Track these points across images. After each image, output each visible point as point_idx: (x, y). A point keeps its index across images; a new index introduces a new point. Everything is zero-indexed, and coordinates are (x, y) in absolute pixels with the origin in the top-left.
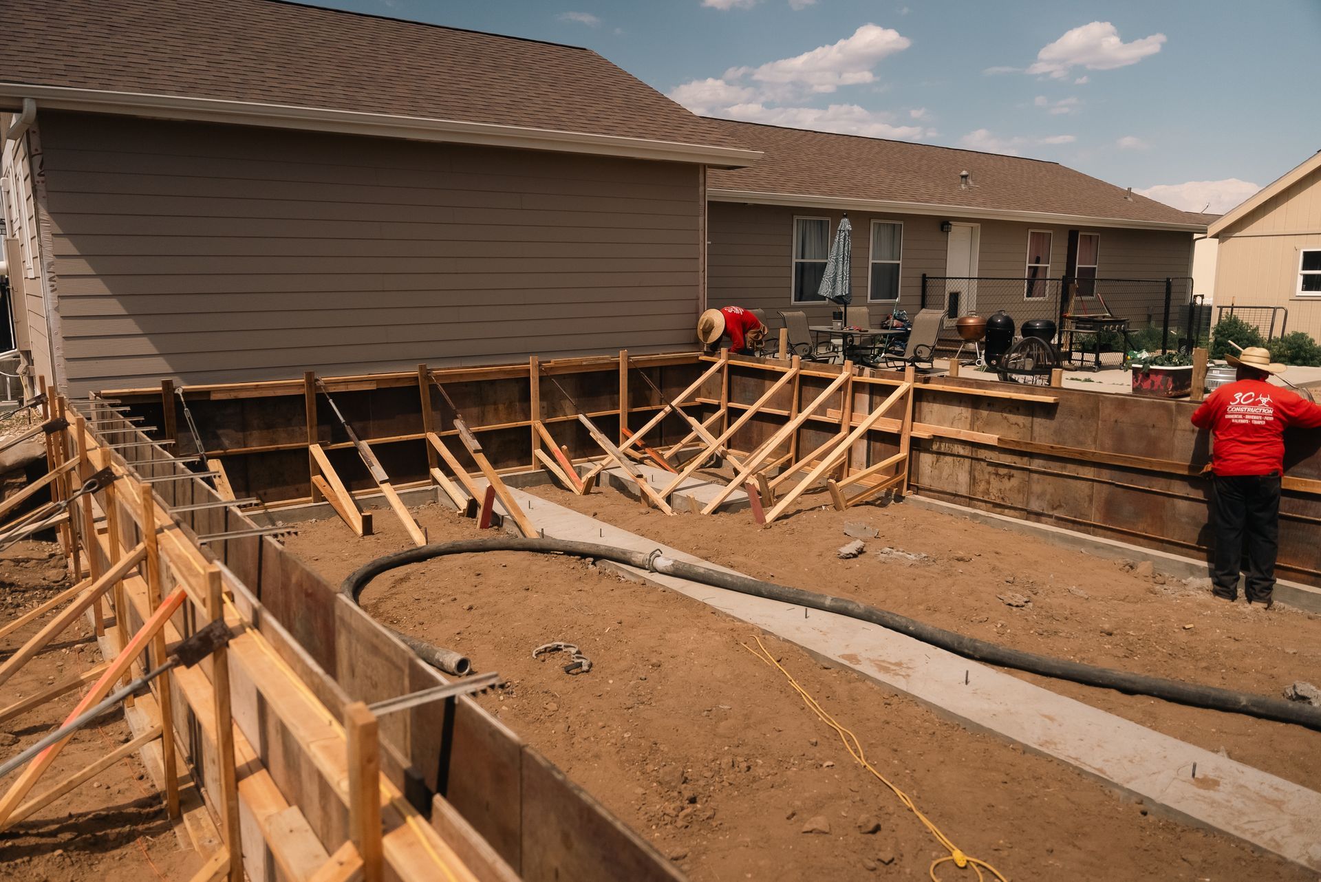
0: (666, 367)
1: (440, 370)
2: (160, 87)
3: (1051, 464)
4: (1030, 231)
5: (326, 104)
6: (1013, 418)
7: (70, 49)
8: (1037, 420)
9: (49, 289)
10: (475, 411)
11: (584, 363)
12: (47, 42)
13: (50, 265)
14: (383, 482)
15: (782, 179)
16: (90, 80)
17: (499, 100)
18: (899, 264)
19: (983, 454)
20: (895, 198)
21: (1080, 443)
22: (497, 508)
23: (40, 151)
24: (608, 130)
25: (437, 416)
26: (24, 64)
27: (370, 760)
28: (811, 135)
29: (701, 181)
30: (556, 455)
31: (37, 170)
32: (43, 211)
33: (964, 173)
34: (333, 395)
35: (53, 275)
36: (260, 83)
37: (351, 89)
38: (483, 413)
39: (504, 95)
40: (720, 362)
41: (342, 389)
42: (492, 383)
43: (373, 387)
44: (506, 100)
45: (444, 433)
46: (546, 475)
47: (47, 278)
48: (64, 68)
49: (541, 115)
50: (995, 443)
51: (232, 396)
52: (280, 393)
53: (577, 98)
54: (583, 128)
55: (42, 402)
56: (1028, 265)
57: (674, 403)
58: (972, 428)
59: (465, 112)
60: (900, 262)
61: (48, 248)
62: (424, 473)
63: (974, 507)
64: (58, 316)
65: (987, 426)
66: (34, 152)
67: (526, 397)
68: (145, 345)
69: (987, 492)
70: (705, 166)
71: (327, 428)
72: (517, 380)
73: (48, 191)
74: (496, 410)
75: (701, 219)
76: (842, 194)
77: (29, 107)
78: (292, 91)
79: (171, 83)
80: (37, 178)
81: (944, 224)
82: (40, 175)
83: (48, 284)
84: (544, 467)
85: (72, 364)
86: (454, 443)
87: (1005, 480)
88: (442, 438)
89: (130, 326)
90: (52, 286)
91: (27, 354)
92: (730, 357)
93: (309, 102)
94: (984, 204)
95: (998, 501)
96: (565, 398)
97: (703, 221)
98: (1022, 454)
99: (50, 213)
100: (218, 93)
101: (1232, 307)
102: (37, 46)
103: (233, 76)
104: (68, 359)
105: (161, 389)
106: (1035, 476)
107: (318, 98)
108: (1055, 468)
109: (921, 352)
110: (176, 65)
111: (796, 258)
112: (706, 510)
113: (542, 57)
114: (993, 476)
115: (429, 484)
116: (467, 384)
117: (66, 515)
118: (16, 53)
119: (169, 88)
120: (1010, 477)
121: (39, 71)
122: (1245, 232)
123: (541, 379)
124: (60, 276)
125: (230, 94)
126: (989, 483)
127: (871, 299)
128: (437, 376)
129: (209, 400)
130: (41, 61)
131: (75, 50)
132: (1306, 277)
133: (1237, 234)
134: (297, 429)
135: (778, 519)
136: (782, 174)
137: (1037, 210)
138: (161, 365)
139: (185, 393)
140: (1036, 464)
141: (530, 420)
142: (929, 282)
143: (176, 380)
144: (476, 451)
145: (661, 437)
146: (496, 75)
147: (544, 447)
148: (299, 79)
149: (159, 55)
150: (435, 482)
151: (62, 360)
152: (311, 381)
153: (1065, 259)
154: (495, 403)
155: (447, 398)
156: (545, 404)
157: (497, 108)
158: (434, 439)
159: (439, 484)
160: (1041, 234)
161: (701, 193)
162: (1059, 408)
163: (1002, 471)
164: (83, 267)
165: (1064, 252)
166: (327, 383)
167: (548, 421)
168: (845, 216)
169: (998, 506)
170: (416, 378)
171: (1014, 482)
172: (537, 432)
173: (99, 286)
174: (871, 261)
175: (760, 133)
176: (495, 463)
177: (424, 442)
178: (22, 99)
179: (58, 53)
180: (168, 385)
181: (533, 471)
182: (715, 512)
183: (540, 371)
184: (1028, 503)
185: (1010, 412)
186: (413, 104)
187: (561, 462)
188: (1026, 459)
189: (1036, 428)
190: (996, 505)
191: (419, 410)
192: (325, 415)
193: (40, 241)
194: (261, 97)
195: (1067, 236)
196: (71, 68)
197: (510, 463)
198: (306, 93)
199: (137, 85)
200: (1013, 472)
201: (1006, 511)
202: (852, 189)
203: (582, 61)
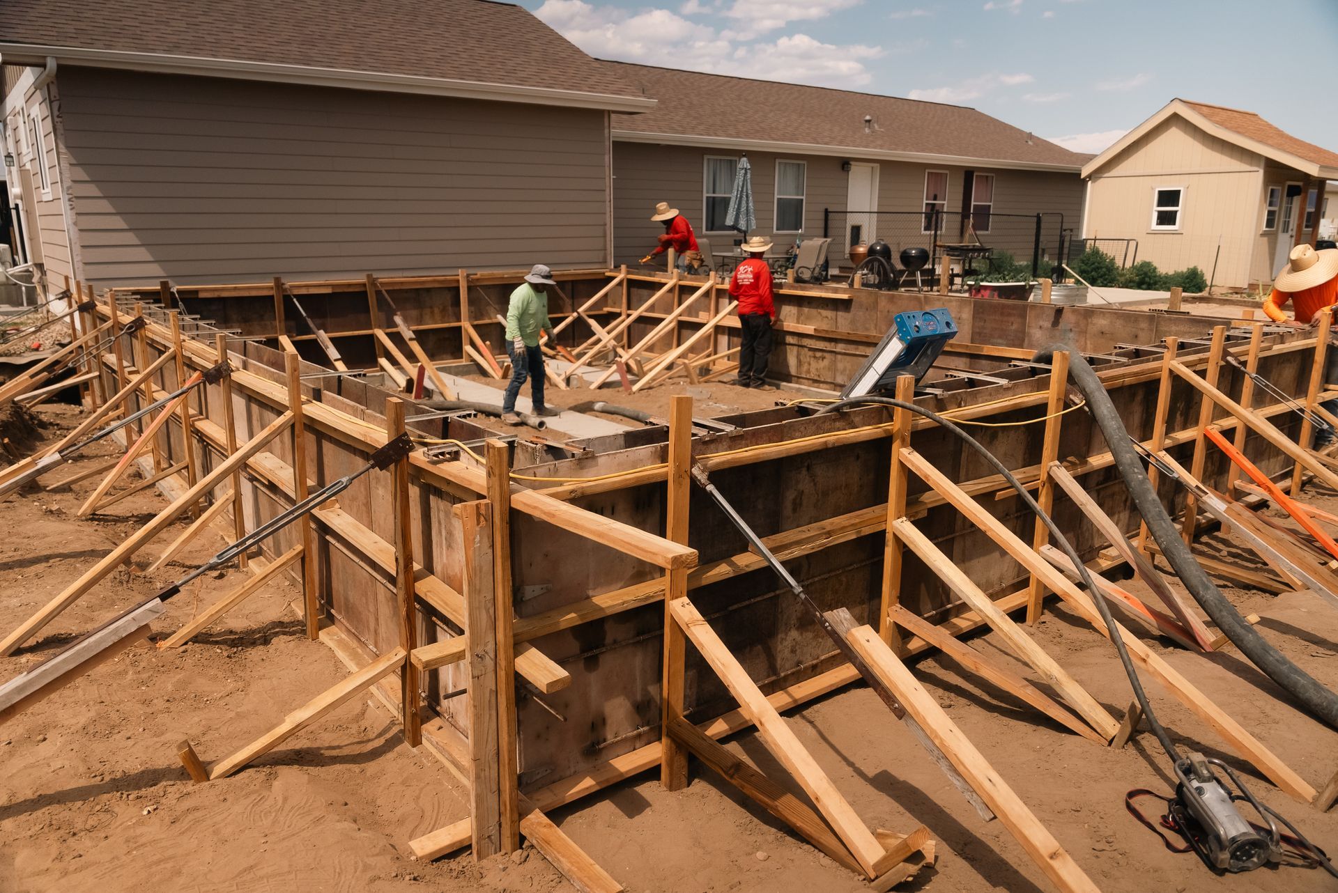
0: (576, 281)
1: (384, 278)
2: (150, 47)
3: (849, 346)
4: (927, 171)
5: (284, 60)
6: (825, 313)
7: (76, 14)
8: (840, 313)
9: (69, 207)
10: (414, 313)
11: (506, 276)
12: (57, 9)
13: (69, 188)
14: (336, 360)
15: (694, 122)
16: (96, 42)
17: (430, 55)
18: (802, 200)
19: (806, 342)
20: (797, 140)
21: (867, 329)
22: (427, 383)
23: (58, 98)
24: (522, 81)
25: (382, 316)
26: (44, 28)
27: (295, 371)
28: (735, 81)
29: (606, 124)
30: (481, 349)
31: (56, 113)
32: (61, 146)
33: (868, 118)
34: (297, 297)
35: (71, 196)
36: (230, 42)
37: (305, 47)
38: (421, 315)
39: (435, 50)
40: (621, 276)
41: (304, 291)
42: (428, 290)
43: (329, 291)
44: (437, 55)
45: (389, 330)
46: (475, 367)
47: (67, 199)
48: (74, 31)
49: (465, 69)
50: (812, 333)
51: (216, 295)
52: (254, 293)
53: (500, 53)
54: (501, 80)
55: (67, 296)
56: (925, 202)
57: (581, 310)
58: (798, 322)
59: (400, 66)
60: (804, 198)
61: (67, 175)
62: (373, 363)
63: (800, 384)
64: (76, 229)
65: (808, 320)
66: (53, 99)
67: (456, 302)
68: (143, 254)
69: (808, 372)
70: (609, 112)
71: (292, 323)
72: (449, 289)
73: (65, 130)
74: (432, 312)
75: (607, 157)
76: (747, 136)
77: (51, 64)
78: (256, 49)
79: (159, 43)
80: (57, 119)
81: (844, 164)
82: (58, 117)
83: (68, 203)
84: (473, 360)
85: (88, 267)
86: (397, 338)
87: (820, 361)
88: (387, 334)
89: (130, 238)
90: (71, 205)
91: (40, 266)
92: (628, 273)
93: (271, 59)
94: (881, 147)
95: (816, 378)
96: (489, 304)
97: (608, 159)
98: (830, 340)
99: (67, 147)
100: (197, 51)
101: (1095, 240)
102: (50, 12)
103: (208, 36)
104: (85, 264)
105: (159, 288)
106: (839, 357)
107: (277, 55)
108: (851, 349)
109: (802, 273)
110: (162, 27)
111: (708, 192)
112: (593, 387)
113: (474, 14)
114: (812, 359)
115: (377, 371)
116: (407, 291)
117: (97, 374)
118: (35, 19)
119: (157, 47)
120: (823, 358)
121: (55, 34)
122: (1114, 172)
123: (469, 289)
124: (77, 197)
125: (206, 52)
126: (809, 364)
127: (777, 230)
128: (381, 283)
129: (198, 298)
130: (56, 25)
131: (80, 15)
132: (1160, 213)
133: (1106, 175)
134: (268, 323)
135: (641, 390)
136: (695, 118)
137: (931, 152)
138: (156, 270)
139: (178, 292)
140: (840, 348)
141: (460, 321)
142: (831, 216)
143: (171, 283)
144: (411, 339)
145: (574, 340)
146: (430, 32)
147: (473, 344)
148: (262, 38)
149: (147, 18)
150: (383, 369)
151: (81, 265)
152: (279, 284)
153: (961, 197)
154: (431, 307)
155: (392, 303)
156: (473, 309)
157: (428, 63)
158: (381, 334)
159: (385, 371)
160: (937, 174)
161: (607, 135)
162: (853, 303)
163: (819, 354)
164: (93, 190)
165: (961, 190)
166: (292, 287)
167: (476, 323)
168: (744, 156)
169: (816, 382)
170: (364, 285)
171: (826, 362)
172: (466, 331)
173: (105, 206)
174: (776, 197)
175: (686, 80)
176: (432, 356)
177: (372, 337)
178: (45, 57)
179: (68, 18)
180: (165, 285)
181: (464, 363)
182: (600, 387)
183: (468, 281)
184: (835, 378)
185: (823, 308)
186: (357, 59)
187: (484, 354)
188: (833, 344)
189: (839, 319)
190: (815, 381)
191: (367, 310)
192: (291, 312)
193: (60, 170)
194: (231, 54)
195: (963, 176)
196: (80, 31)
197: (444, 356)
198: (268, 50)
199: (132, 45)
200: (826, 354)
201: (821, 385)
202: (758, 131)
203: (510, 17)
